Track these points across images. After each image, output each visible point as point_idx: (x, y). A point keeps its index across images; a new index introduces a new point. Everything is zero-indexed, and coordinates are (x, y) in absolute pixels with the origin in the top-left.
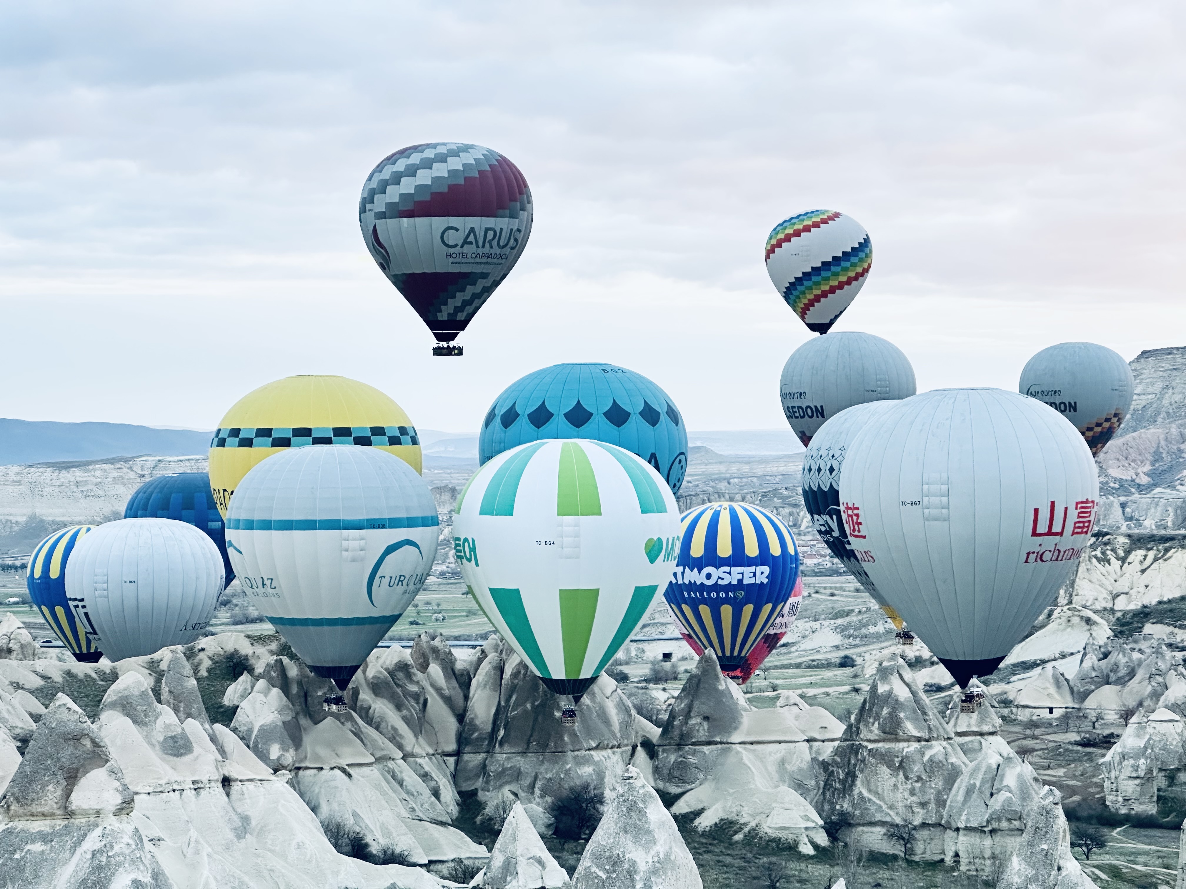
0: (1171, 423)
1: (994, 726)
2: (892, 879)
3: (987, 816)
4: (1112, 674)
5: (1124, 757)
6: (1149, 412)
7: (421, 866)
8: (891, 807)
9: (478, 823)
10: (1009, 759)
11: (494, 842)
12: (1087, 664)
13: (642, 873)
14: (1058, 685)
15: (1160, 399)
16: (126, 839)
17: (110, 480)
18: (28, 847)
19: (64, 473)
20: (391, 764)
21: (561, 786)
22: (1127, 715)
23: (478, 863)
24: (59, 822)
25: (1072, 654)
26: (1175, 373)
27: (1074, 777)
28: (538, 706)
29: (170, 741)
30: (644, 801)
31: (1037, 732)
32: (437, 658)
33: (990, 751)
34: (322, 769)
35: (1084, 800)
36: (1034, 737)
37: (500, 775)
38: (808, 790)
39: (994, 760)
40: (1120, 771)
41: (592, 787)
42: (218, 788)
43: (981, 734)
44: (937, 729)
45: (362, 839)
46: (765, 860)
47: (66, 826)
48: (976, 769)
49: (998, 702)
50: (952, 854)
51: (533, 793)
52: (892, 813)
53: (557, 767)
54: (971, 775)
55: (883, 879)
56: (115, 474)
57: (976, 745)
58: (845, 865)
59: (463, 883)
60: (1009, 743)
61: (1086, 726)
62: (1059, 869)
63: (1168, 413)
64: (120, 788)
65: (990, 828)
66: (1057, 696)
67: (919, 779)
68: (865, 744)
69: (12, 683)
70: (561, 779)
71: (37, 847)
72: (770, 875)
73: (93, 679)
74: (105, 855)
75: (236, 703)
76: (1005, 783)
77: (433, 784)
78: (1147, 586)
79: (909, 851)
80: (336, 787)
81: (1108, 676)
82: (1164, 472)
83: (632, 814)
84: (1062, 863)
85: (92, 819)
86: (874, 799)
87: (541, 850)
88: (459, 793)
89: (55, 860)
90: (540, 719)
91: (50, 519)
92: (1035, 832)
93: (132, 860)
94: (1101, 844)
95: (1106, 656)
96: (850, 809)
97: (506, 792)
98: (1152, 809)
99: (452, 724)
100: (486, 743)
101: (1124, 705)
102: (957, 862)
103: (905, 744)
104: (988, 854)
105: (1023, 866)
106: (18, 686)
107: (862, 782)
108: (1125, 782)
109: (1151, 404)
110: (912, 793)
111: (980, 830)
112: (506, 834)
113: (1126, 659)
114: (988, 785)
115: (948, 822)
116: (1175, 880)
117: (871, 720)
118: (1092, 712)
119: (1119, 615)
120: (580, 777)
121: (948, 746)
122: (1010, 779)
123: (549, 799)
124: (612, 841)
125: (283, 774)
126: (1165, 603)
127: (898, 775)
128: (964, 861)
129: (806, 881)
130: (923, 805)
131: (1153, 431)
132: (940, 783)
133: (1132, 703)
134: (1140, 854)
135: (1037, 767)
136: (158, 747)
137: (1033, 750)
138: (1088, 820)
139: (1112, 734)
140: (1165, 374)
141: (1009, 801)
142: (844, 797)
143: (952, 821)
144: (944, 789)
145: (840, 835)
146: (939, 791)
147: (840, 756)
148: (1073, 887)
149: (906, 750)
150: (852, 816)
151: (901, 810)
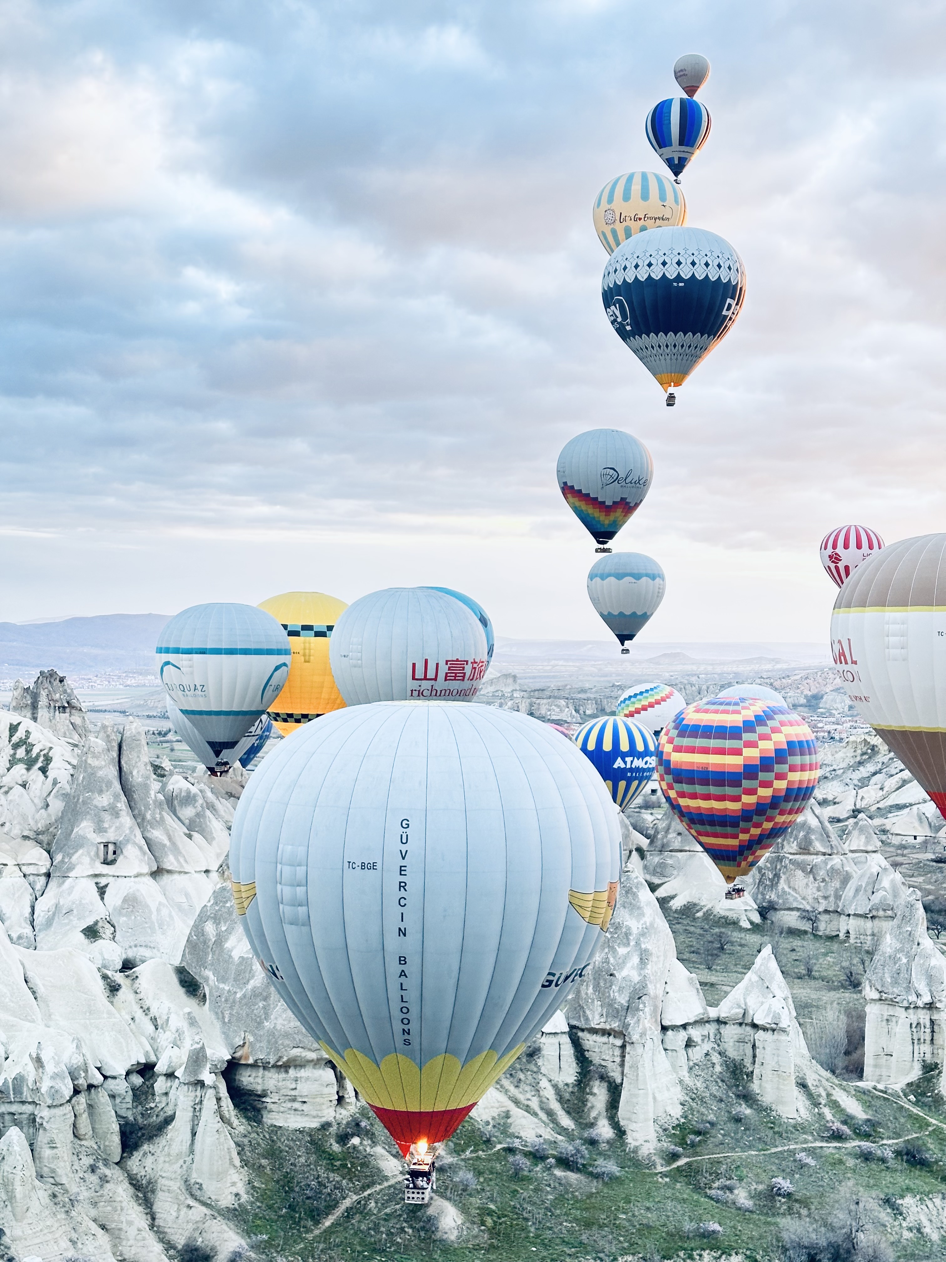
1: (875, 847)
2: (803, 947)
3: (869, 907)
8: (803, 899)
10: (885, 869)
13: (634, 936)
14: (920, 819)
27: (930, 883)
30: (637, 887)
31: (905, 852)
33: (872, 864)
35: (937, 898)
36: (903, 855)
38: (747, 885)
39: (875, 870)
43: (867, 852)
44: (837, 847)
46: (717, 930)
48: (862, 876)
49: (879, 831)
50: (845, 931)
52: (804, 903)
54: (859, 879)
55: (797, 946)
57: (863, 859)
58: (771, 936)
60: (885, 858)
61: (939, 849)
62: (919, 944)
65: (871, 915)
66: (920, 829)
67: (824, 880)
69: (227, 793)
72: (721, 940)
76: (882, 885)
79: (815, 929)
83: (629, 895)
84: (920, 940)
86: (792, 893)
92: (903, 919)
96: (776, 899)
102: (848, 937)
103: (815, 857)
104: (869, 932)
105: (894, 941)
107: (784, 881)
110: (819, 889)
111: (864, 916)
114: (871, 886)
115: (842, 910)
117: (792, 840)
118: (944, 840)
121: (844, 859)
122: (886, 882)
127: (809, 877)
128: (852, 936)
129: (744, 945)
130: (826, 898)
132: (838, 884)
135: (904, 875)
137: (902, 864)
138: (939, 912)
141: (885, 898)
142: (772, 890)
143: (845, 909)
144: (840, 888)
145: (768, 916)
146: (837, 889)
147: (770, 864)
148: (927, 957)
149: (815, 861)
150: (777, 903)
151: (810, 901)
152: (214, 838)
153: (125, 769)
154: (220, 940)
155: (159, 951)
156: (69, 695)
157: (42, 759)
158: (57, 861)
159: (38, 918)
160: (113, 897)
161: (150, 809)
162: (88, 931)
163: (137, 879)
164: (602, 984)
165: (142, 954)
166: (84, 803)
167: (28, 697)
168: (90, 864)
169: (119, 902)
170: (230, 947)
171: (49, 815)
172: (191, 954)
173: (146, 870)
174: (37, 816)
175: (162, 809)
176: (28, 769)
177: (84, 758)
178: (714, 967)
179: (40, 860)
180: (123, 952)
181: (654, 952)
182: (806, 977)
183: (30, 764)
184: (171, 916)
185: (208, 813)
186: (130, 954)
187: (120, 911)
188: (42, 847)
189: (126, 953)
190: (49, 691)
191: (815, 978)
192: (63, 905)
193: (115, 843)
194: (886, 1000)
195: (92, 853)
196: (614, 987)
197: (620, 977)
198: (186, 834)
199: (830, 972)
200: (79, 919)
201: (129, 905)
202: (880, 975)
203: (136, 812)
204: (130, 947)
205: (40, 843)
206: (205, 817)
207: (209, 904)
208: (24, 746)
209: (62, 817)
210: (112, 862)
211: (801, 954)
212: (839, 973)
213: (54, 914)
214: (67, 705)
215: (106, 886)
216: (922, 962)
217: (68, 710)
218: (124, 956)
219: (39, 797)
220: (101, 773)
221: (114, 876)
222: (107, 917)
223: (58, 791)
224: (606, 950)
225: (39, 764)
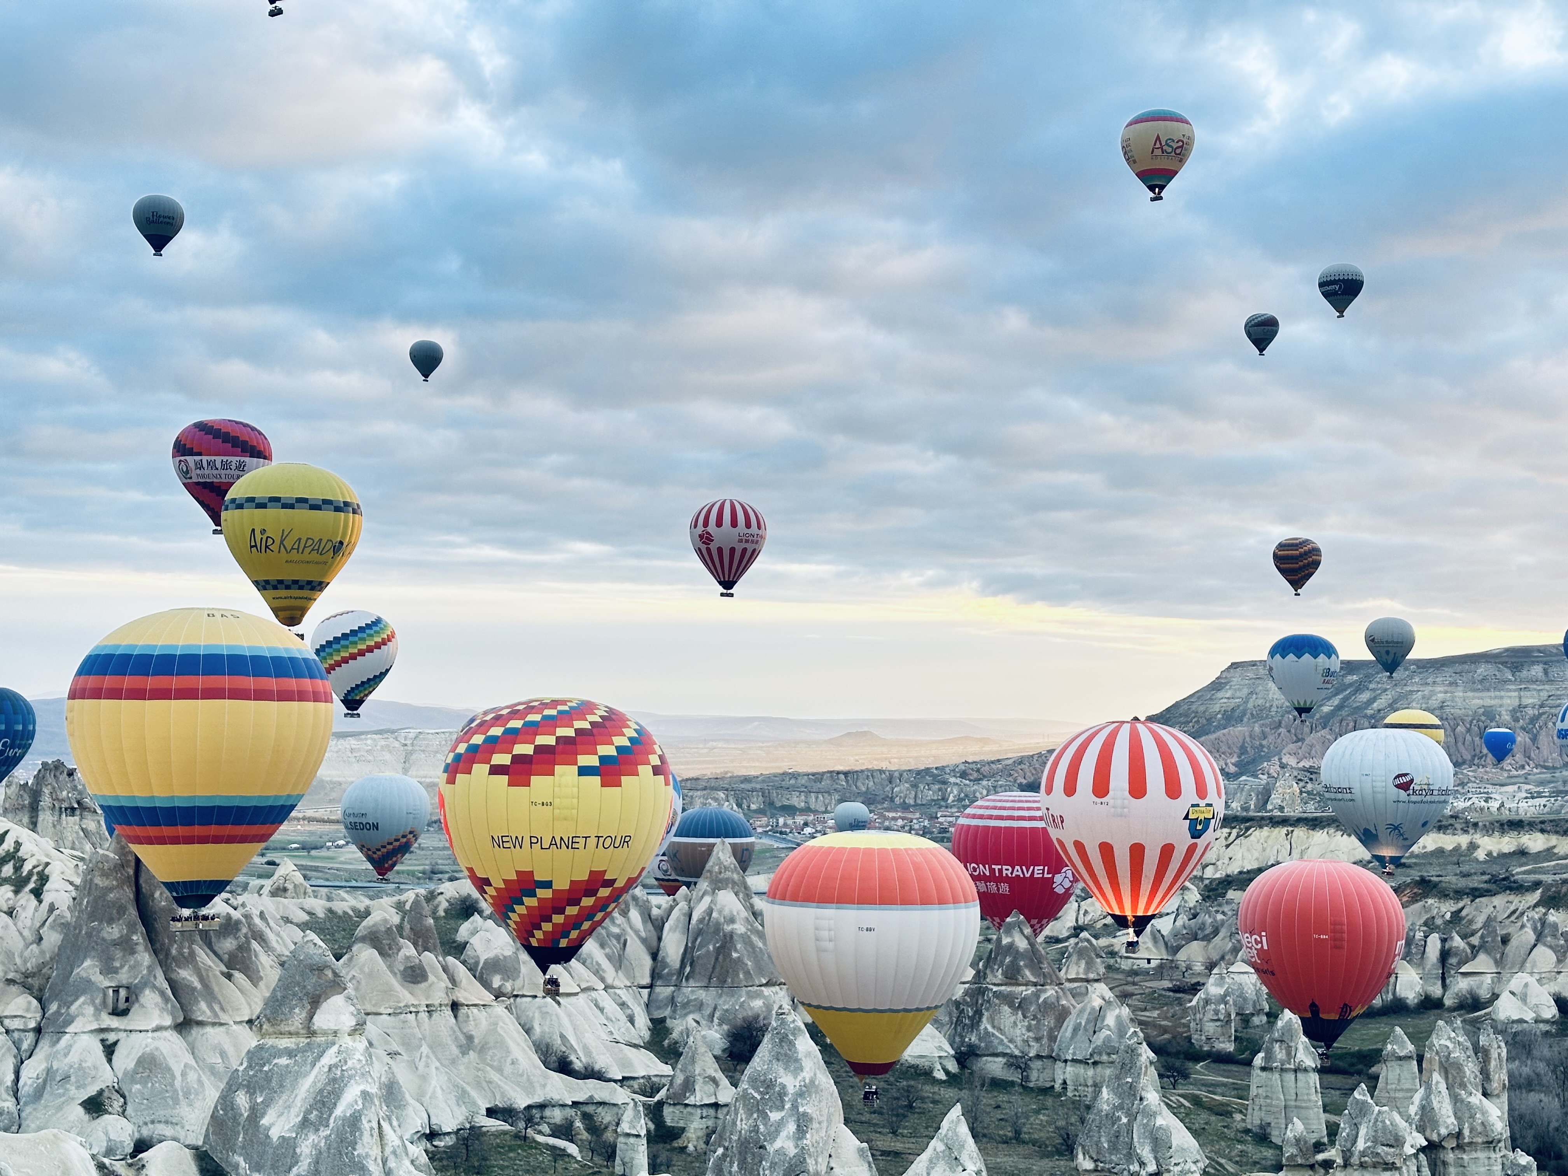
0: (1254, 722)
1: (1098, 974)
2: (1010, 1102)
3: (1090, 1050)
4: (1199, 932)
5: (1207, 1002)
6: (1237, 714)
7: (615, 1081)
8: (1011, 1041)
9: (666, 1046)
10: (1109, 1003)
11: (677, 1062)
12: (1179, 923)
13: (790, 1096)
14: (1154, 938)
15: (1246, 702)
16: (358, 1056)
17: (378, 747)
18: (276, 1061)
19: (341, 741)
20: (594, 994)
21: (736, 1016)
22: (1211, 966)
23: (664, 1080)
24: (303, 1040)
25: (1168, 914)
26: (1258, 681)
27: (1166, 1018)
28: (718, 947)
29: (409, 971)
30: (794, 1034)
31: (1137, 979)
32: (637, 905)
33: (1094, 996)
34: (536, 997)
35: (1174, 1037)
36: (1134, 984)
37: (685, 1005)
38: (942, 1025)
39: (1097, 1003)
40: (1204, 1014)
41: (761, 1017)
42: (448, 1012)
43: (1087, 981)
44: (1051, 976)
45: (567, 1057)
46: (905, 1083)
47: (308, 1044)
48: (1082, 1011)
49: (1106, 953)
50: (1060, 1081)
51: (712, 1021)
52: (1012, 1046)
53: (733, 1000)
54: (1078, 1015)
55: (1003, 1102)
56: (383, 743)
57: (1083, 990)
58: (970, 1089)
59: (651, 1097)
60: (1111, 989)
61: (1177, 975)
62: (1141, 1099)
63: (1252, 714)
64: (355, 1013)
65: (1092, 1061)
66: (1154, 949)
67: (1035, 1017)
68: (991, 987)
69: (282, 918)
70: (736, 1010)
71: (284, 1061)
72: (908, 1096)
73: (350, 917)
74: (339, 1069)
75: (466, 939)
76: (1105, 1023)
77: (629, 1012)
78: (1230, 859)
79: (1025, 1079)
80: (547, 1013)
81: (1196, 934)
82: (1248, 763)
83: (783, 1044)
84: (1144, 1094)
85: (330, 1038)
86: (997, 1034)
87: (715, 1071)
88: (651, 1020)
89: (297, 1072)
90: (721, 957)
91: (329, 779)
92: (1122, 1068)
93: (363, 1074)
94: (1186, 1076)
95: (1195, 916)
96: (977, 1042)
97: (690, 1020)
98: (1230, 1047)
99: (648, 962)
100: (675, 978)
101: (1209, 958)
102: (1065, 1089)
103: (1024, 988)
104: (1090, 1083)
105: (1111, 1096)
106: (287, 920)
107: (987, 1019)
108: (1207, 1024)
109: (1239, 706)
110: (1029, 1029)
111: (1084, 1062)
112: (686, 1057)
113: (1210, 920)
114: (1093, 1024)
115: (1058, 1055)
116: (1247, 1109)
117: (996, 967)
118: (1183, 963)
119: (1207, 882)
120: (752, 1009)
121: (1059, 990)
122: (1110, 1020)
123: (725, 1027)
124: (766, 1067)
125: (503, 1001)
126: (1245, 873)
127: (1017, 1014)
128: (1070, 1088)
129: (938, 1101)
130: (1038, 1039)
131: (1240, 728)
132: (1052, 1022)
133: (1215, 957)
134: (1218, 1085)
135: (1134, 1009)
136: (399, 976)
137: (1132, 995)
138: (1177, 1055)
139: (1199, 982)
140: (1250, 682)
141: (1108, 1039)
142: (972, 1031)
143: (1061, 1054)
144: (1055, 1027)
145: (968, 1063)
146: (1051, 1029)
147: (970, 997)
148: (1153, 1115)
149: (1024, 993)
150: (978, 1047)
151: (1019, 1043)
152: (261, 978)
153: (144, 890)
154: (256, 1113)
155: (183, 1127)
156: (80, 793)
157: (35, 878)
158: (51, 1012)
159: (23, 1086)
160: (124, 1059)
161: (175, 942)
162: (89, 1104)
163: (156, 1034)
164: (749, 1160)
165: (161, 1133)
166: (89, 935)
167: (26, 796)
168: (94, 1015)
169: (131, 1065)
170: (267, 1124)
171: (42, 952)
172: (216, 1135)
173: (168, 1021)
174: (27, 953)
175: (192, 942)
176: (16, 892)
177: (89, 877)
178: (900, 1131)
179: (28, 1010)
180: (136, 1130)
181: (814, 1116)
182: (1014, 1141)
183: (19, 884)
184: (200, 1082)
185: (255, 945)
186: (145, 1132)
187: (132, 1076)
188: (31, 994)
189: (139, 1131)
190: (54, 788)
191: (1024, 1142)
192: (57, 1070)
193: (127, 988)
194: (1102, 1170)
195: (97, 1001)
196: (764, 1163)
197: (772, 1150)
198: (223, 973)
199: (1042, 1134)
200: (78, 1088)
201: (144, 1069)
202: (1095, 1139)
203: (158, 945)
204: (146, 1124)
205: (28, 988)
206: (250, 950)
207: (241, 1068)
208: (12, 863)
209: (58, 955)
210: (124, 1013)
211: (1008, 1112)
212: (1053, 1135)
213: (45, 1082)
214: (76, 806)
215: (116, 1043)
216: (1145, 1121)
217: (78, 812)
218: (137, 1136)
219: (30, 929)
220: (112, 895)
221: (125, 1031)
222: (116, 1085)
223: (54, 921)
224: (755, 1115)
225: (32, 885)
